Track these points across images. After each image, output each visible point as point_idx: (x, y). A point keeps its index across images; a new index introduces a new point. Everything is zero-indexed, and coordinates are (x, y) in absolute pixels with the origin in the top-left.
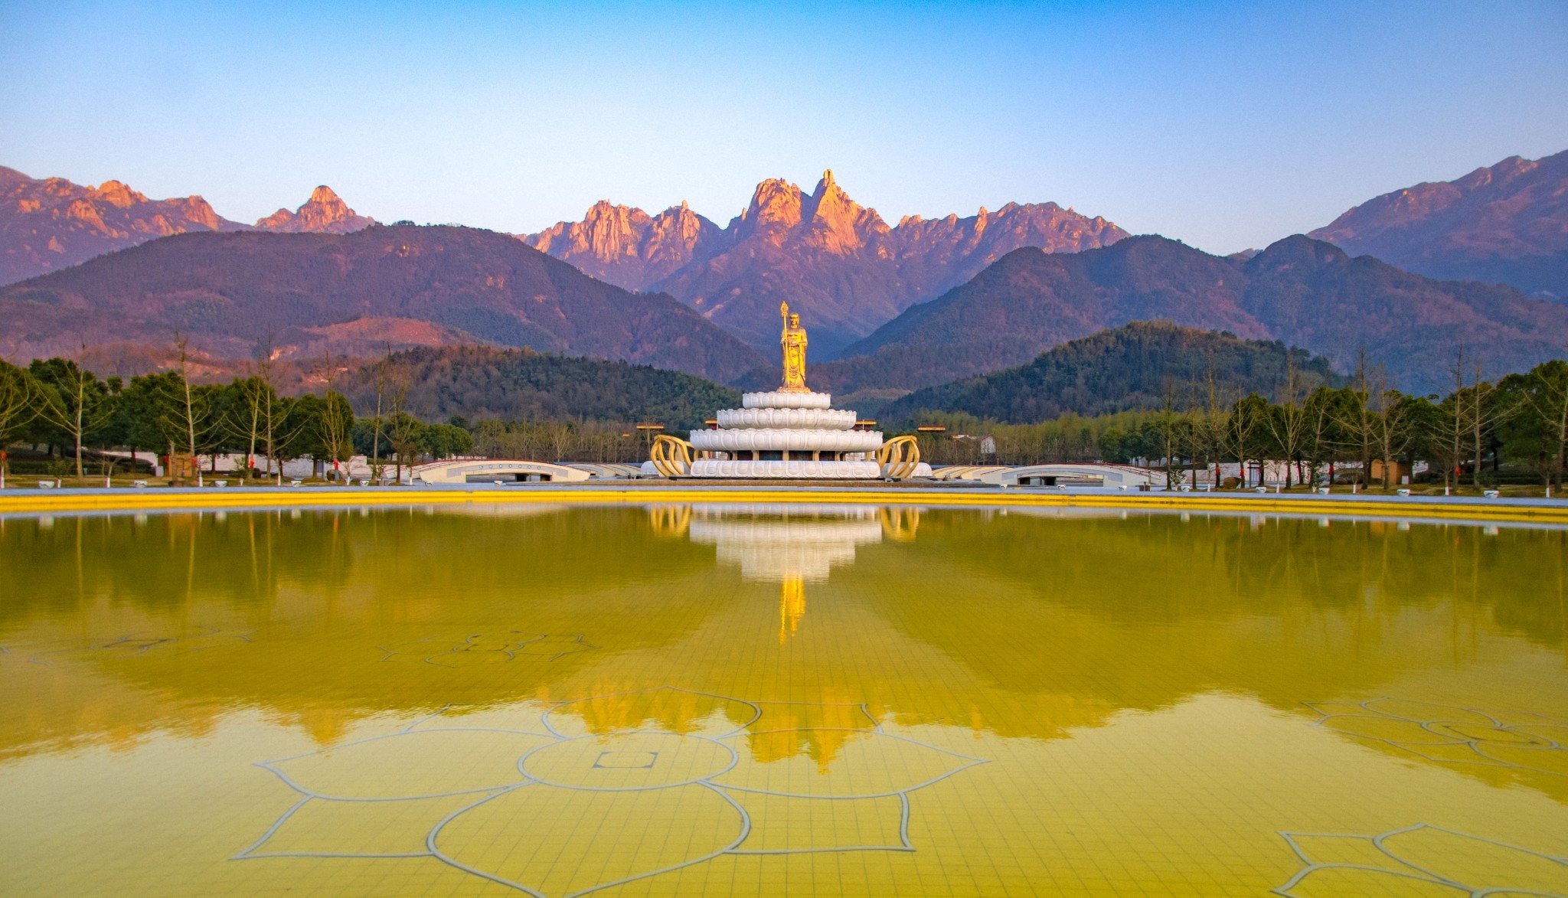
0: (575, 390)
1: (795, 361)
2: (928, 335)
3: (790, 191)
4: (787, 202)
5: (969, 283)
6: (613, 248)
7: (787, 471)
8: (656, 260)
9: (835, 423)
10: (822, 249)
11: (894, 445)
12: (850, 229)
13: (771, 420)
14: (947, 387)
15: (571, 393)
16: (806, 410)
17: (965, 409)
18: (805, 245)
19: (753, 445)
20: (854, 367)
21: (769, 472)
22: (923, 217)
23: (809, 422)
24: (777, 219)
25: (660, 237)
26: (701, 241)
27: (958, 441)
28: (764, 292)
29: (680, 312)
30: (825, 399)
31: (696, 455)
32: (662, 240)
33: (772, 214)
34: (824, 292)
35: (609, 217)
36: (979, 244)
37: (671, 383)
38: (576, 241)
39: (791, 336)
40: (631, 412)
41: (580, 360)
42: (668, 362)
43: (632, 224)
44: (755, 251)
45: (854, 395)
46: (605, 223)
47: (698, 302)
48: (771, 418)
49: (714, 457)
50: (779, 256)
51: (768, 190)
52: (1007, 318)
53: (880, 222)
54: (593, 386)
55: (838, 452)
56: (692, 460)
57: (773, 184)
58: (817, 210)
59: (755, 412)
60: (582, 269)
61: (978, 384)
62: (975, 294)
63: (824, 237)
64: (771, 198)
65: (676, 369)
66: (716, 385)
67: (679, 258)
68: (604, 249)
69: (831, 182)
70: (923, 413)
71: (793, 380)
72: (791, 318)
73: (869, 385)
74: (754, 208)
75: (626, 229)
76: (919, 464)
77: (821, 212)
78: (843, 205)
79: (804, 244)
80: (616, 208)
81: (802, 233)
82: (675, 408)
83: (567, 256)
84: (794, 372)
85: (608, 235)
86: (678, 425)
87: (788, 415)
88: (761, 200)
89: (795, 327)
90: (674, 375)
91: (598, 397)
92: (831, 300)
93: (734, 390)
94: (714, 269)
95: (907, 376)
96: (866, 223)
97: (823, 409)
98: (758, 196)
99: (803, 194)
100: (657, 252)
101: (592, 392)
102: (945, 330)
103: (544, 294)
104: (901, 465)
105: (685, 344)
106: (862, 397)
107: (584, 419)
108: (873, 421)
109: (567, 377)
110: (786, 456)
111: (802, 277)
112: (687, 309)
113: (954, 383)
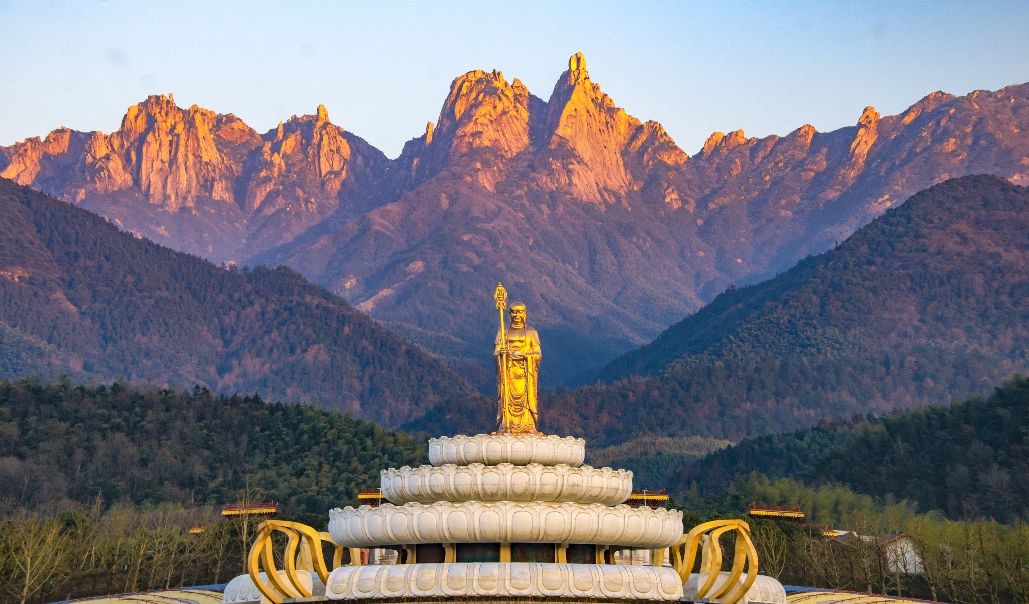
0: (90, 451)
1: (520, 385)
2: (759, 342)
3: (510, 94)
4: (504, 113)
5: (838, 248)
6: (184, 185)
7: (508, 582)
8: (270, 211)
9: (595, 492)
10: (567, 193)
11: (706, 537)
12: (614, 158)
13: (480, 487)
14: (800, 436)
15: (80, 455)
16: (541, 467)
17: (841, 479)
18: (536, 188)
19: (447, 535)
20: (624, 396)
21: (475, 584)
22: (748, 135)
23: (548, 489)
24: (487, 143)
25: (276, 170)
26: (353, 178)
27: (833, 540)
28: (465, 268)
29: (316, 302)
30: (574, 448)
31: (337, 558)
32: (280, 173)
33: (478, 134)
34: (570, 268)
35: (173, 128)
36: (860, 178)
37: (295, 427)
38: (102, 169)
39: (512, 342)
40: (212, 485)
41: (109, 391)
42: (289, 391)
43: (220, 144)
44: (449, 197)
45: (625, 447)
46: (166, 139)
47: (348, 285)
48: (479, 482)
49: (371, 562)
50: (491, 206)
51: (471, 90)
52: (923, 311)
53: (670, 146)
54: (133, 440)
55: (602, 547)
56: (330, 568)
57: (479, 81)
58: (557, 125)
59: (450, 470)
60: (118, 222)
61: (866, 433)
62: (851, 267)
63: (570, 172)
64: (477, 105)
65: (305, 400)
66: (379, 428)
67: (313, 208)
68: (165, 186)
69: (582, 77)
70: (756, 483)
71: (516, 420)
72: (512, 311)
73: (652, 429)
74: (447, 123)
75: (210, 154)
76: (758, 576)
77: (564, 129)
78: (603, 117)
79: (533, 185)
80: (186, 113)
81: (531, 166)
82: (300, 473)
83: (82, 195)
84: (519, 404)
85: (173, 161)
86: (305, 506)
87: (509, 477)
88: (460, 109)
89: (521, 326)
90: (299, 410)
91: (142, 460)
92: (581, 282)
93: (411, 437)
94: (376, 228)
95: (722, 414)
96: (643, 149)
97: (572, 465)
98: (455, 102)
99: (532, 98)
100: (270, 198)
101: (132, 450)
102: (790, 333)
103: (24, 265)
104: (723, 579)
105: (324, 357)
106: (639, 450)
107: (106, 507)
108: (662, 493)
109: (72, 426)
110: (505, 554)
111: (531, 242)
112: (328, 296)
113: (813, 429)
